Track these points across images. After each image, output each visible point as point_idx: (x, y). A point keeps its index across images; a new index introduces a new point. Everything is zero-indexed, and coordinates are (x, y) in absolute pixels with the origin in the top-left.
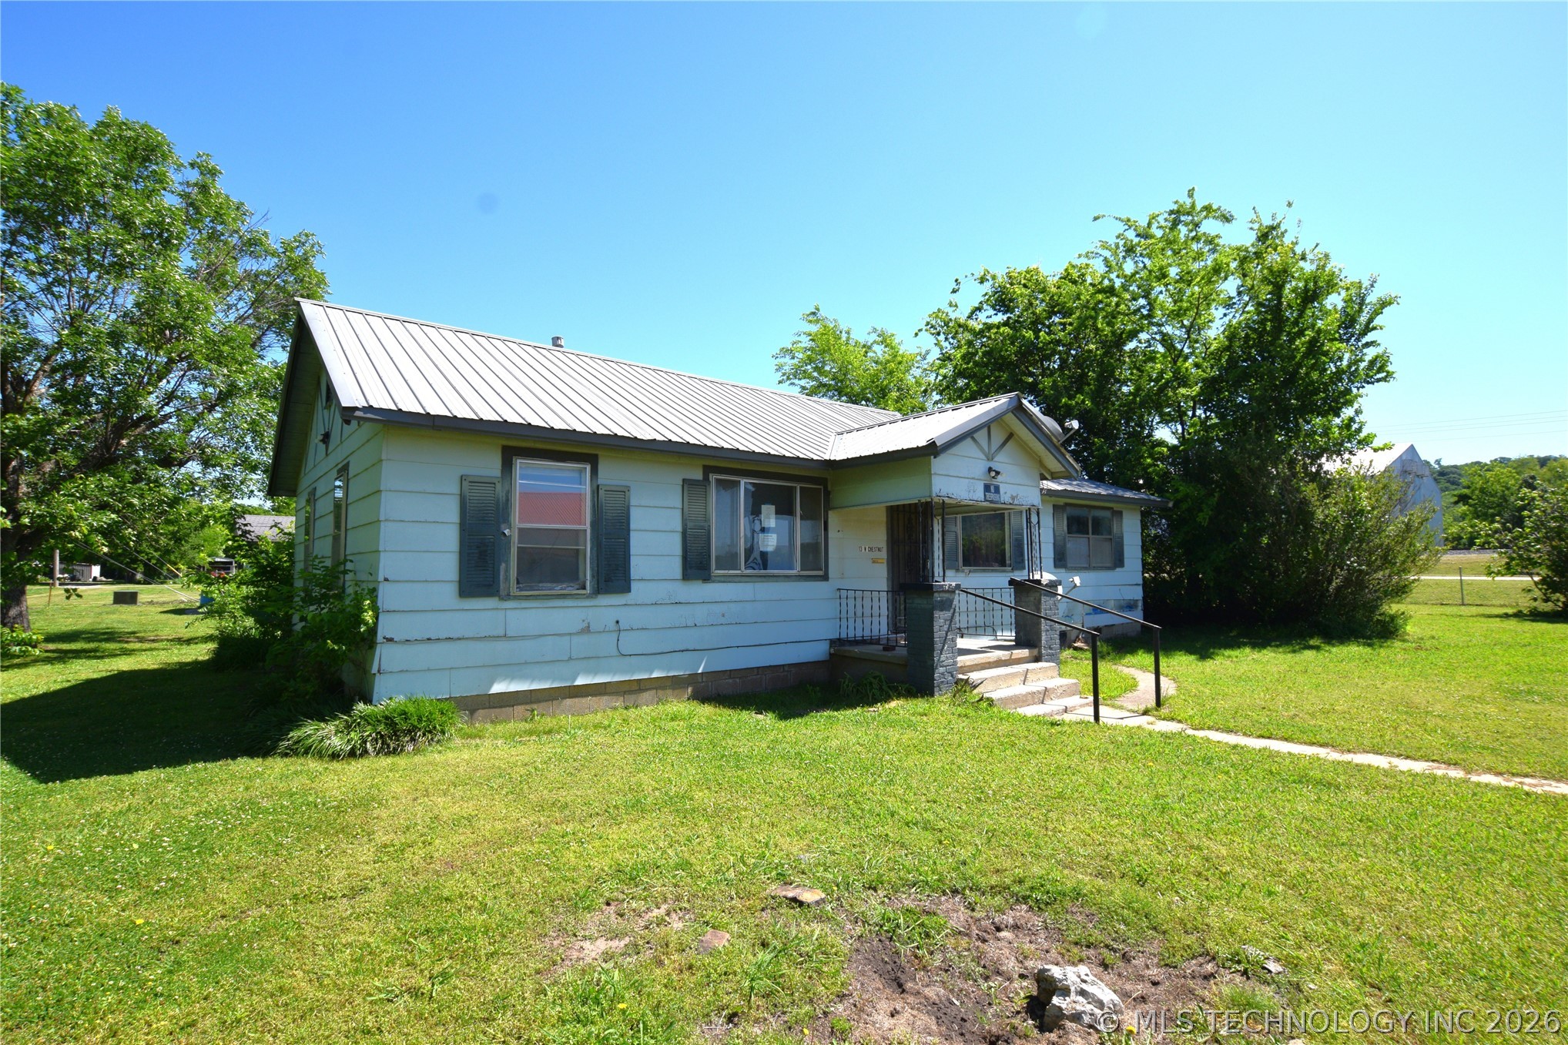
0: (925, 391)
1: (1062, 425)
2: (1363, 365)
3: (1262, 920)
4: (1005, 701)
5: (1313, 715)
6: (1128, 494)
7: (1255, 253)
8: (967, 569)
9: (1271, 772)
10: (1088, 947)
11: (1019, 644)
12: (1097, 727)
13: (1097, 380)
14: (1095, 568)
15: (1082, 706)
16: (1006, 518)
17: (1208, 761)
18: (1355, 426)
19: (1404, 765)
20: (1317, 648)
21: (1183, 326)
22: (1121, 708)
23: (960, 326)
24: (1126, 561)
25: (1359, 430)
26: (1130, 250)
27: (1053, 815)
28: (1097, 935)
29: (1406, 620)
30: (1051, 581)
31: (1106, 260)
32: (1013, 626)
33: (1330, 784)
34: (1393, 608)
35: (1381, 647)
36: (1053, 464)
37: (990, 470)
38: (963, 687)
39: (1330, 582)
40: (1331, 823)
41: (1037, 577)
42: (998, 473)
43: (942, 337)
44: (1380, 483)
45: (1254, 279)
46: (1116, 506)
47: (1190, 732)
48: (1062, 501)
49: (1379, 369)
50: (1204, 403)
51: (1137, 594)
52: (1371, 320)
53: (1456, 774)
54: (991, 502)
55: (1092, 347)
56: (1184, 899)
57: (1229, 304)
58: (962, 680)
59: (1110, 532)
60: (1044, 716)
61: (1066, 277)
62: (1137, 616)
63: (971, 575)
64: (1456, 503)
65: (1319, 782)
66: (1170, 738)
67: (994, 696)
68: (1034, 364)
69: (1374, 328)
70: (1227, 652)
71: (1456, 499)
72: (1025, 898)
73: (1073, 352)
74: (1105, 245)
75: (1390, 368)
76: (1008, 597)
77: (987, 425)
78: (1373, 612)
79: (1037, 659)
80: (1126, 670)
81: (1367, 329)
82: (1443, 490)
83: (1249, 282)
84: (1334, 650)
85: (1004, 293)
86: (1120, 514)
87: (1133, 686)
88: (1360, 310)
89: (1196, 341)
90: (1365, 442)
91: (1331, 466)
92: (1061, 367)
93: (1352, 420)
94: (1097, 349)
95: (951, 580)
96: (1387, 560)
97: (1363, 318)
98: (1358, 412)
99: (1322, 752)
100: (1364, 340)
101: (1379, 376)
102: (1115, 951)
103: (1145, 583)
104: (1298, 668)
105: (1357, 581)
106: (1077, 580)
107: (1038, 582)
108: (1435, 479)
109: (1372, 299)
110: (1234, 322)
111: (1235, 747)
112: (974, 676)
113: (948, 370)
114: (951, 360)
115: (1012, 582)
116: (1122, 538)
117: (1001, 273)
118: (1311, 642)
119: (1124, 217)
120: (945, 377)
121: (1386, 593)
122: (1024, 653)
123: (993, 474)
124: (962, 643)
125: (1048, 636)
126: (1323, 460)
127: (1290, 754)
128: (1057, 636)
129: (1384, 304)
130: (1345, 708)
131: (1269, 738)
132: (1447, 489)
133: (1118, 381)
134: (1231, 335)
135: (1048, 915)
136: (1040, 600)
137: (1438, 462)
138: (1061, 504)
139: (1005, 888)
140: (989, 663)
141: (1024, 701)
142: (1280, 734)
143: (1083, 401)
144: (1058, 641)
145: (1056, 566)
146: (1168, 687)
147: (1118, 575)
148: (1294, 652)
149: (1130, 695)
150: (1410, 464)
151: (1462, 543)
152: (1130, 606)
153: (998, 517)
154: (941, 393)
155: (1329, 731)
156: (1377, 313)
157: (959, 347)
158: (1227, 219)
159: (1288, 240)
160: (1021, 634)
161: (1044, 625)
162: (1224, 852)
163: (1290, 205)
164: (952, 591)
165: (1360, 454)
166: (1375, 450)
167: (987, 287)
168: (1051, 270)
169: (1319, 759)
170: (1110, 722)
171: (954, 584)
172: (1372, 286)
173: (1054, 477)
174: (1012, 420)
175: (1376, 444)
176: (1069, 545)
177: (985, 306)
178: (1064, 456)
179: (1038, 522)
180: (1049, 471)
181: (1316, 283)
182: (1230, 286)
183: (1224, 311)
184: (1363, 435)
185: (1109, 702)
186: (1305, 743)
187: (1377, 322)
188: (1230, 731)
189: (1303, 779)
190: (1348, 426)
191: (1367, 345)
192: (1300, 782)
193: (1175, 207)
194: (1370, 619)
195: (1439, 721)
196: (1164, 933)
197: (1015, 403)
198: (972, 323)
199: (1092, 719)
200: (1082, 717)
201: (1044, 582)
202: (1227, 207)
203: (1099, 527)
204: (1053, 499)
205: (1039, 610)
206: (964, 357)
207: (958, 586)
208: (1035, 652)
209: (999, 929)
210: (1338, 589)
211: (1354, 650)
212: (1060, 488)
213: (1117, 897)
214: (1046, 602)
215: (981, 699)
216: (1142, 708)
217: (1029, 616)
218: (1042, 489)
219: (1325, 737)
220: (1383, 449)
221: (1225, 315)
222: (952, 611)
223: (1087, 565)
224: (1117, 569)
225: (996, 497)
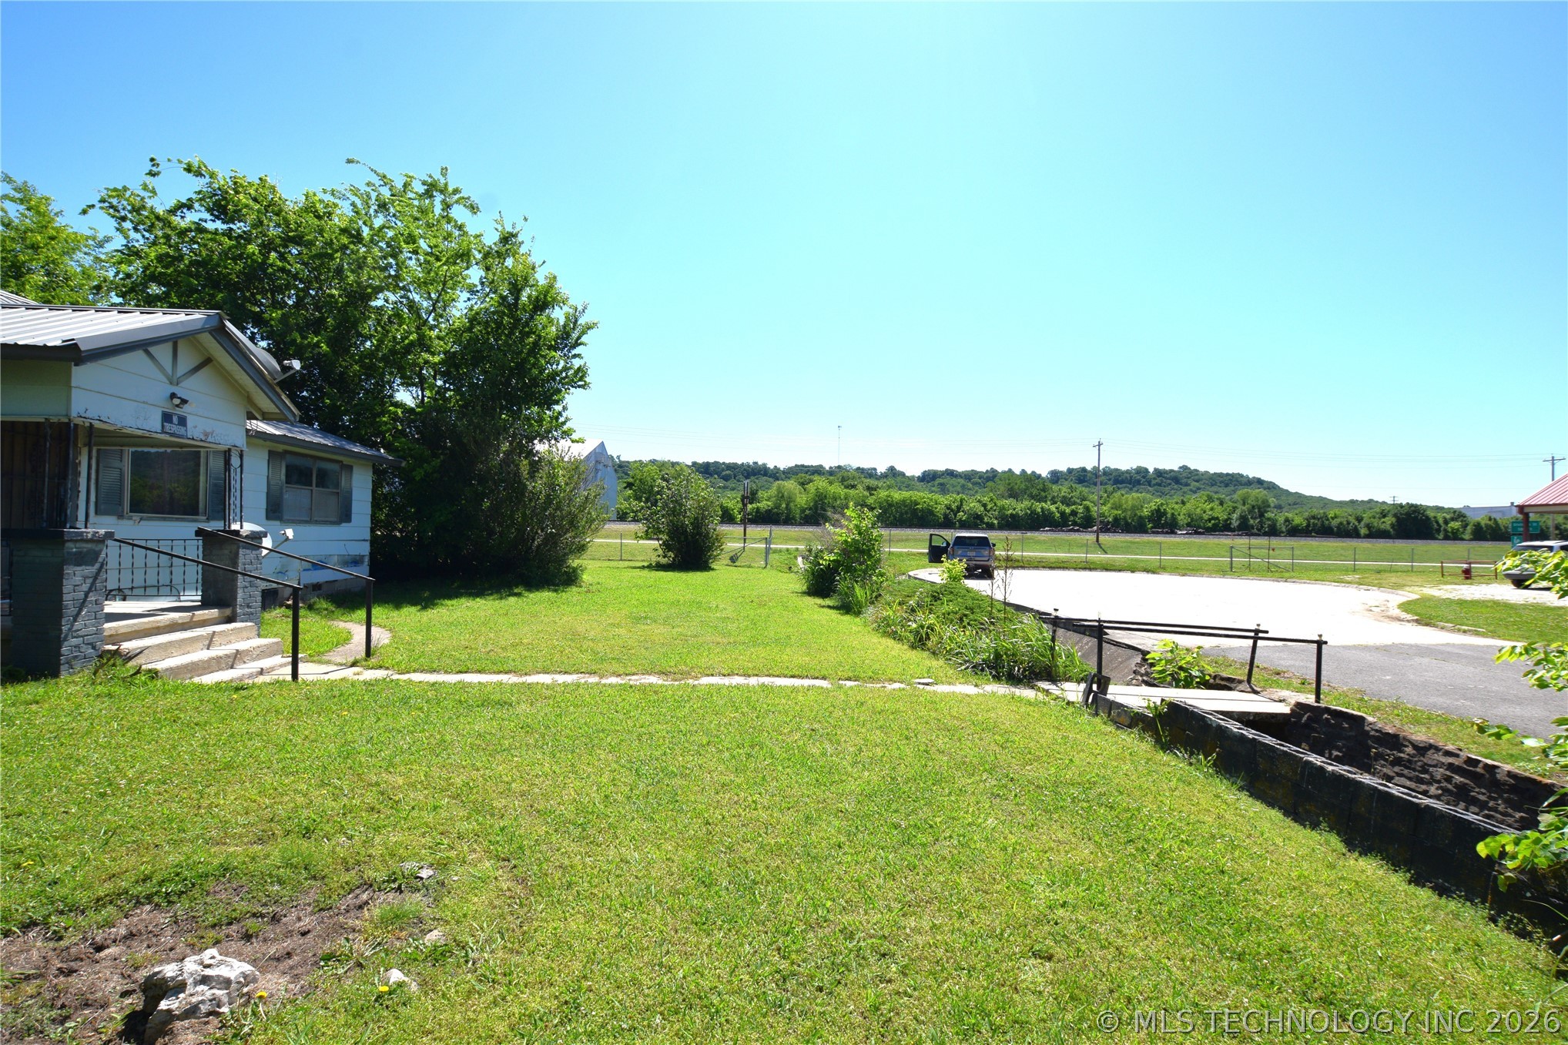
0: (98, 288)
1: (280, 363)
2: (571, 372)
3: (424, 834)
4: (175, 672)
5: (504, 649)
6: (357, 449)
7: (497, 252)
8: (136, 516)
9: (460, 701)
10: (230, 924)
11: (206, 604)
12: (293, 685)
13: (337, 327)
14: (317, 522)
15: (281, 666)
16: (202, 460)
17: (405, 701)
18: (562, 419)
19: (561, 679)
20: (518, 595)
21: (430, 298)
22: (328, 662)
23: (158, 218)
24: (353, 516)
25: (564, 423)
26: (383, 206)
27: (212, 790)
28: (242, 906)
29: (582, 571)
30: (253, 533)
31: (353, 204)
32: (199, 585)
33: (505, 703)
34: (574, 562)
35: (563, 591)
36: (265, 403)
37: (173, 396)
38: (109, 659)
39: (533, 540)
40: (499, 735)
41: (235, 527)
42: (184, 401)
43: (127, 225)
44: (576, 466)
45: (494, 274)
46: (346, 460)
47: (396, 677)
48: (281, 448)
49: (579, 378)
50: (443, 375)
51: (365, 549)
52: (579, 338)
53: (593, 679)
54: (172, 435)
55: (335, 292)
56: (350, 838)
57: (472, 291)
58: (109, 651)
59: (337, 485)
60: (231, 681)
61: (310, 209)
62: (362, 572)
63: (142, 522)
64: (625, 488)
65: (498, 703)
66: (372, 685)
67: (160, 666)
68: (263, 292)
69: (581, 344)
70: (449, 602)
71: (625, 485)
72: (149, 898)
73: (312, 292)
74: (355, 191)
75: (587, 379)
76: (194, 549)
77: (174, 340)
78: (561, 565)
79: (230, 620)
80: (342, 625)
81: (577, 344)
82: (619, 478)
83: (490, 276)
84: (532, 595)
85: (225, 199)
86: (350, 468)
87: (347, 639)
88: (574, 329)
89: (441, 316)
90: (566, 434)
91: (540, 447)
92: (297, 305)
93: (560, 414)
94: (340, 296)
95: (100, 526)
96: (573, 524)
97: (575, 335)
98: (565, 408)
99: (504, 678)
100: (574, 352)
101: (580, 383)
102: (262, 916)
103: (374, 541)
104: (501, 612)
105: (552, 540)
106: (290, 533)
107: (237, 533)
108: (616, 470)
109: (582, 321)
110: (475, 308)
111: (433, 684)
112: (127, 646)
113: (136, 267)
114: (141, 258)
115: (199, 532)
116: (350, 493)
117: (224, 177)
118: (516, 591)
119: (380, 171)
120: (128, 276)
121: (571, 552)
122: (214, 612)
123: (177, 401)
124: (113, 607)
125: (246, 593)
126: (536, 442)
127: (479, 683)
128: (259, 594)
129: (589, 327)
130: (530, 641)
131: (466, 672)
132: (622, 478)
133: (360, 335)
134: (473, 319)
135: (180, 908)
136: (237, 555)
137: (618, 457)
138: (279, 452)
139: (119, 895)
140: (158, 628)
141: (205, 669)
142: (476, 667)
143: (317, 345)
144: (259, 599)
145: (268, 518)
146: (380, 636)
147: (343, 530)
148: (501, 598)
149: (341, 649)
150: (600, 454)
151: (622, 517)
152: (356, 561)
153: (190, 458)
154: (123, 295)
155: (514, 660)
156: (583, 333)
157: (154, 243)
158: (474, 209)
159: (523, 250)
160: (210, 592)
161: (241, 581)
162: (401, 782)
163: (526, 219)
164: (101, 541)
165: (562, 442)
166: (573, 441)
167: (200, 184)
168: (292, 194)
169: (501, 684)
170: (310, 678)
171: (102, 531)
172: (584, 311)
173: (266, 417)
174: (207, 340)
175: (574, 436)
176: (286, 496)
177: (196, 205)
178: (279, 396)
179: (241, 466)
180: (259, 410)
181: (545, 296)
182: (475, 274)
183: (468, 295)
184: (565, 428)
185: (315, 659)
186: (494, 673)
187: (584, 339)
188: (433, 671)
189: (485, 703)
190: (557, 419)
191: (575, 356)
192: (483, 705)
193: (430, 180)
194: (559, 570)
195: (590, 643)
196: (323, 878)
197: (215, 323)
198: (176, 220)
199: (289, 678)
200: (276, 677)
201: (244, 532)
202: (475, 199)
203: (324, 479)
204: (268, 443)
205: (235, 564)
206: (160, 258)
207: (110, 535)
208: (228, 612)
209: (99, 949)
210: (539, 546)
211: (546, 595)
212: (277, 433)
213: (276, 858)
214: (245, 556)
215: (138, 672)
216: (351, 660)
217: (221, 572)
218: (248, 431)
219: (511, 665)
220: (578, 442)
221: (469, 299)
222: (97, 566)
223: (308, 519)
224: (344, 524)
225: (181, 430)
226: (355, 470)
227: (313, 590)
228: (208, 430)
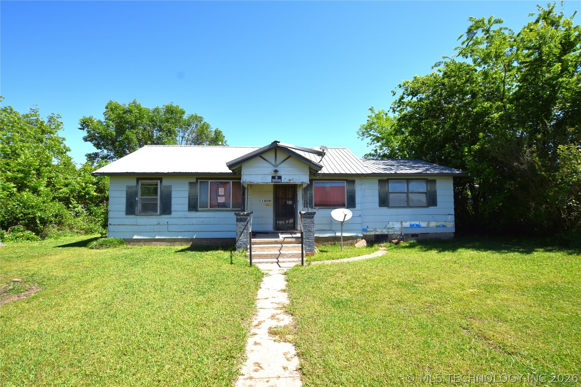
14: (412, 207)
24: (439, 203)
37: (275, 171)
51: (450, 219)
54: (276, 182)
63: (319, 210)
86: (434, 181)
116: (435, 192)
122: (293, 240)
125: (306, 234)
138: (384, 179)
140: (271, 242)
141: (265, 257)
145: (380, 206)
147: (432, 210)
164: (247, 215)
176: (391, 197)
204: (377, 177)
208: (300, 240)
214: (305, 221)
222: (246, 222)
223: (406, 205)
224: (430, 207)
225: (280, 180)
226: (437, 181)
227: (412, 237)
228: (291, 179)
